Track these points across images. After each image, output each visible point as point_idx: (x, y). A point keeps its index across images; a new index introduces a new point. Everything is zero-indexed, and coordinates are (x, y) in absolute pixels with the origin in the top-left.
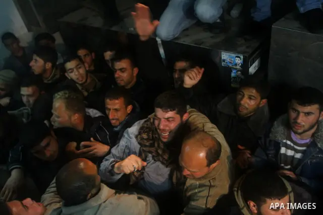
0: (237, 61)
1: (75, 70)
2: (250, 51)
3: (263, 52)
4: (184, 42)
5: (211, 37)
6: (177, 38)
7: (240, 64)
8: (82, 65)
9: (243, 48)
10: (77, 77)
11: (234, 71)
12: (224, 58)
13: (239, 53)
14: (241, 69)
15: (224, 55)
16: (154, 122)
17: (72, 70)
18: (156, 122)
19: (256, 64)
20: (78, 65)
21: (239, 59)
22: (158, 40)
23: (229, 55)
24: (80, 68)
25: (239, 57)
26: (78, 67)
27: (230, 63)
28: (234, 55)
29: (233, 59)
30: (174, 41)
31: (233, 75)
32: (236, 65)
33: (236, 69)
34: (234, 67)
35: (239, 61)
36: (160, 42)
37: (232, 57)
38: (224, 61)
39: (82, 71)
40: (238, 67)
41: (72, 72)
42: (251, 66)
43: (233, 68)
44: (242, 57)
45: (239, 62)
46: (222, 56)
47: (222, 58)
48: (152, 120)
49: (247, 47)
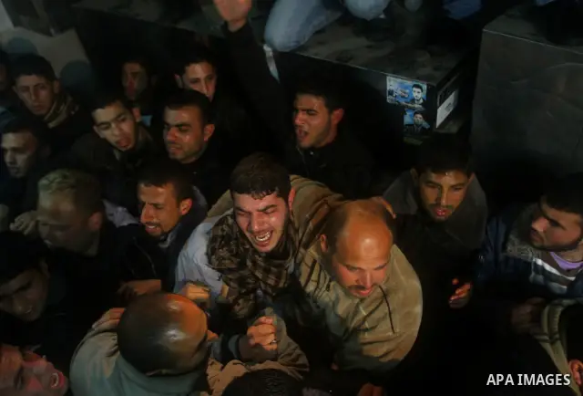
0: (415, 95)
1: (113, 125)
2: (439, 75)
3: (463, 79)
4: (316, 54)
5: (369, 47)
6: (302, 48)
7: (421, 101)
8: (128, 116)
9: (427, 71)
10: (118, 139)
11: (408, 113)
12: (392, 88)
13: (419, 78)
14: (423, 109)
15: (392, 83)
16: (236, 222)
17: (107, 125)
18: (243, 221)
19: (451, 99)
20: (119, 116)
21: (419, 90)
22: (267, 49)
23: (401, 83)
24: (124, 120)
25: (421, 88)
26: (119, 119)
27: (403, 97)
28: (409, 83)
29: (407, 91)
30: (298, 53)
31: (408, 119)
32: (413, 101)
33: (413, 109)
34: (410, 105)
35: (419, 94)
36: (271, 54)
37: (406, 88)
38: (391, 93)
39: (126, 127)
40: (416, 106)
41: (107, 128)
42: (442, 102)
43: (408, 107)
44: (425, 87)
45: (420, 96)
46: (388, 83)
47: (388, 88)
48: (230, 221)
49: (436, 69)
